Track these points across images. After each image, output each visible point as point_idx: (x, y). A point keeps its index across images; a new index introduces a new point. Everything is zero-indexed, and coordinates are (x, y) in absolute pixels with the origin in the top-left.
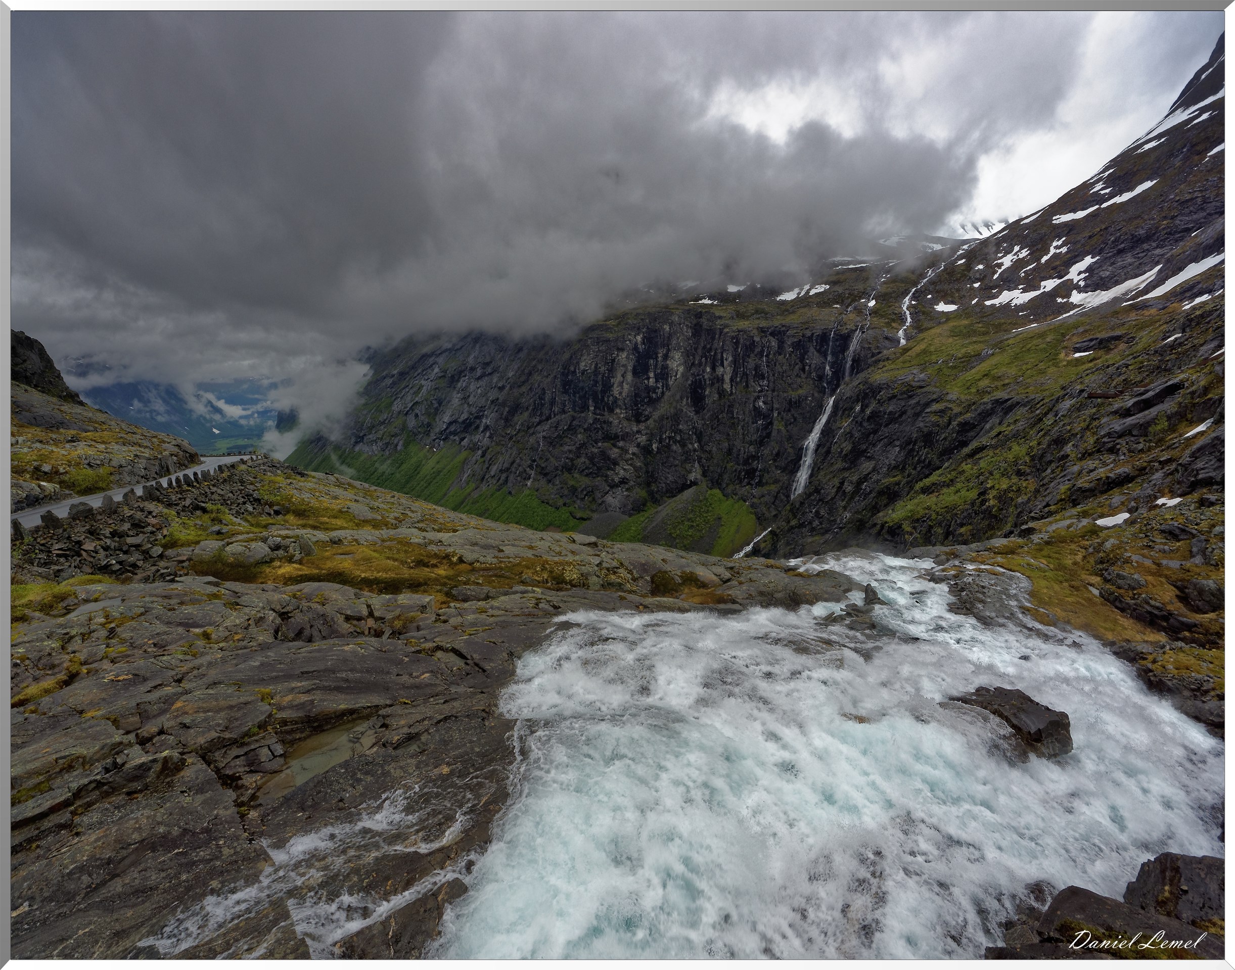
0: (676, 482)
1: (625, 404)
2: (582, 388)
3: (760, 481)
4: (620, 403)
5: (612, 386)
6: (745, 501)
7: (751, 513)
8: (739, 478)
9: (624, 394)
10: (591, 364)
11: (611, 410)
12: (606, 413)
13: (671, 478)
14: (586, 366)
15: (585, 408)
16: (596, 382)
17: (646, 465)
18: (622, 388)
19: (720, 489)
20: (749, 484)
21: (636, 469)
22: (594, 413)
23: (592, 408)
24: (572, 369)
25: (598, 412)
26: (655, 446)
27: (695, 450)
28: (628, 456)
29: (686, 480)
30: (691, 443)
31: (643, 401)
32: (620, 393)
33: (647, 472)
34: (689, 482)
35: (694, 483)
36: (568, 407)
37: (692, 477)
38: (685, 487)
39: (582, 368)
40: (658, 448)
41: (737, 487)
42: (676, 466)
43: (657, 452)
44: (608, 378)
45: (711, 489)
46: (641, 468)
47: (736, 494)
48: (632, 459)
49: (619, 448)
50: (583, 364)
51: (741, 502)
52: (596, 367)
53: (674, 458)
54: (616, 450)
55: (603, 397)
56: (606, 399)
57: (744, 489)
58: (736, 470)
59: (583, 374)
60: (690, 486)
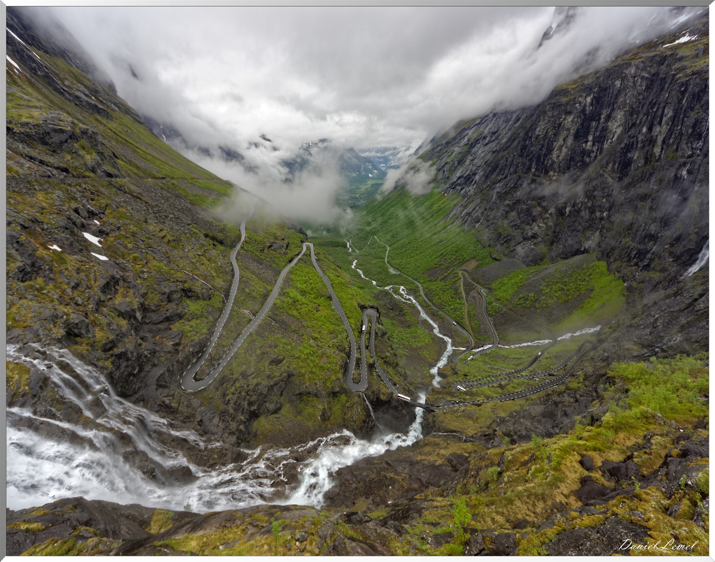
0: (572, 246)
1: (559, 167)
2: (532, 152)
3: (648, 265)
4: (556, 166)
5: (553, 150)
6: (624, 281)
7: (624, 295)
8: (629, 255)
9: (561, 158)
10: (544, 129)
11: (547, 172)
12: (542, 175)
13: (570, 242)
14: (540, 131)
15: (529, 169)
16: (543, 146)
17: (556, 225)
18: (561, 152)
19: (607, 262)
20: (636, 264)
21: (548, 228)
22: (534, 175)
23: (533, 170)
24: (530, 134)
25: (537, 173)
26: (568, 210)
27: (602, 219)
28: (547, 215)
29: (581, 246)
30: (600, 211)
31: (576, 165)
32: (558, 156)
33: (554, 232)
34: (583, 249)
35: (586, 251)
36: (520, 167)
37: (587, 244)
38: (578, 252)
39: (537, 133)
40: (570, 212)
41: (624, 264)
42: (578, 231)
43: (568, 216)
44: (552, 142)
45: (599, 260)
46: (551, 227)
47: (619, 272)
48: (548, 218)
49: (542, 207)
50: (538, 129)
51: (621, 281)
52: (546, 132)
53: (580, 224)
54: (539, 209)
55: (544, 160)
56: (546, 162)
57: (630, 268)
58: (628, 248)
59: (537, 138)
60: (583, 252)
